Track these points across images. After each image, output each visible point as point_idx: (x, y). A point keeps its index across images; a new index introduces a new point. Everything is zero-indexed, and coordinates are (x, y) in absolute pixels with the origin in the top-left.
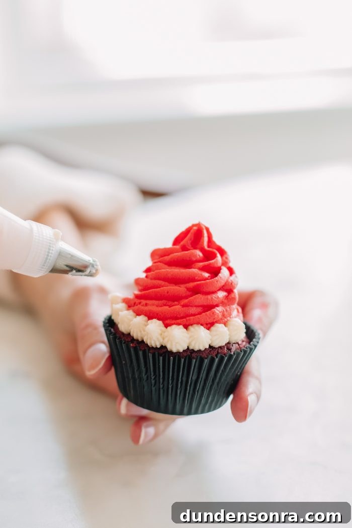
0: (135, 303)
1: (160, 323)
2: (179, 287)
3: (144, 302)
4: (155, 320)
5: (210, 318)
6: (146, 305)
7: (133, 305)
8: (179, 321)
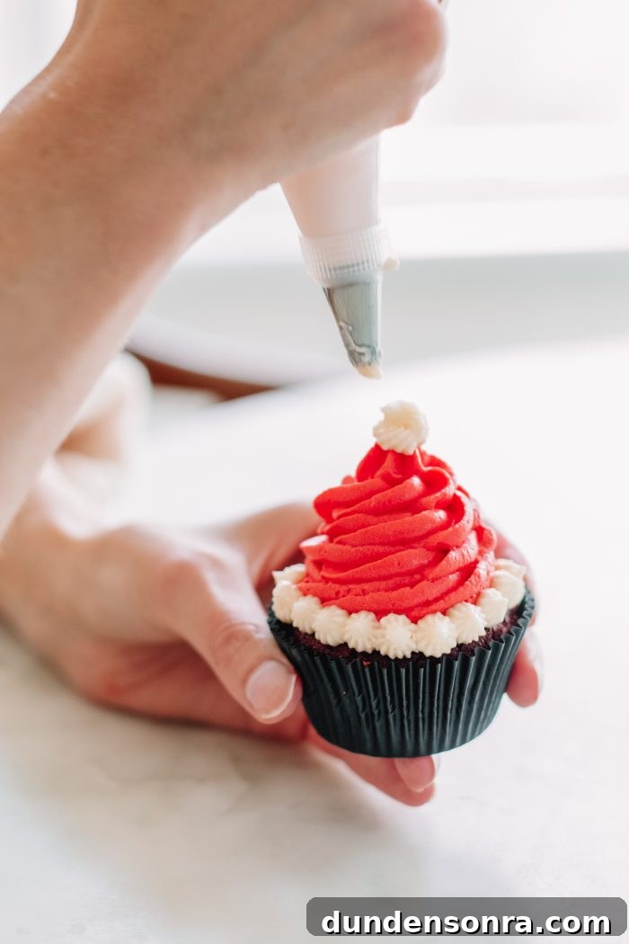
0: (338, 593)
1: (403, 618)
2: (413, 548)
3: (356, 588)
4: (392, 616)
5: (476, 586)
6: (364, 593)
7: (334, 596)
8: (434, 607)
